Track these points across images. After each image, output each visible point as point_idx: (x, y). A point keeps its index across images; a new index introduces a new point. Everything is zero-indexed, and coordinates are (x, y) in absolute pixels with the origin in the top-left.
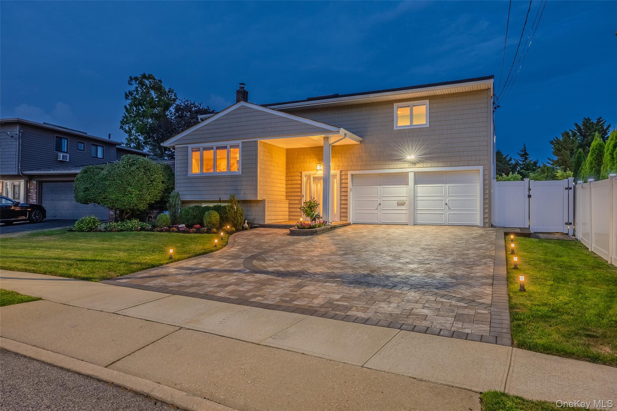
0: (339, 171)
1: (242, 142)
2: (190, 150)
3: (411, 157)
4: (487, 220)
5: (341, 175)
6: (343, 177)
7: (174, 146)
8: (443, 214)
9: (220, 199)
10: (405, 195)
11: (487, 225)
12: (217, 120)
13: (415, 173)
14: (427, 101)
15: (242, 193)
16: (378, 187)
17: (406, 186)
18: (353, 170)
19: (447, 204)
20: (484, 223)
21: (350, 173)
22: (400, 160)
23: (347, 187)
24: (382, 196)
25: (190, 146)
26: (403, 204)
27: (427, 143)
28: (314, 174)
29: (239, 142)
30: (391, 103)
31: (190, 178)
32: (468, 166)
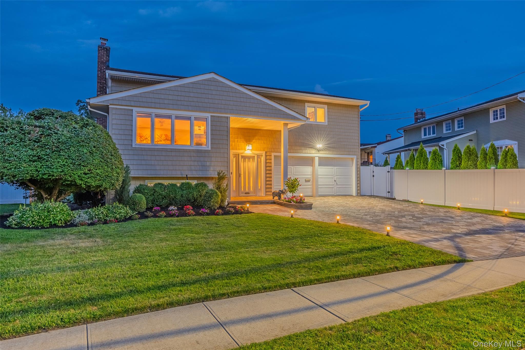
0: (264, 152)
1: (211, 116)
2: (134, 114)
3: (319, 146)
4: (359, 192)
5: (266, 156)
6: (268, 157)
7: (108, 106)
8: (333, 188)
9: (187, 175)
10: (310, 174)
11: (359, 195)
12: (179, 86)
13: (320, 158)
14: (326, 106)
15: (212, 169)
16: (292, 167)
17: (310, 167)
18: (275, 152)
19: (335, 181)
20: (358, 193)
21: (273, 154)
22: (312, 147)
23: (271, 166)
24: (295, 174)
25: (135, 109)
26: (309, 181)
27: (330, 137)
28: (242, 153)
29: (208, 115)
30: (304, 102)
31: (135, 149)
32: (349, 155)
